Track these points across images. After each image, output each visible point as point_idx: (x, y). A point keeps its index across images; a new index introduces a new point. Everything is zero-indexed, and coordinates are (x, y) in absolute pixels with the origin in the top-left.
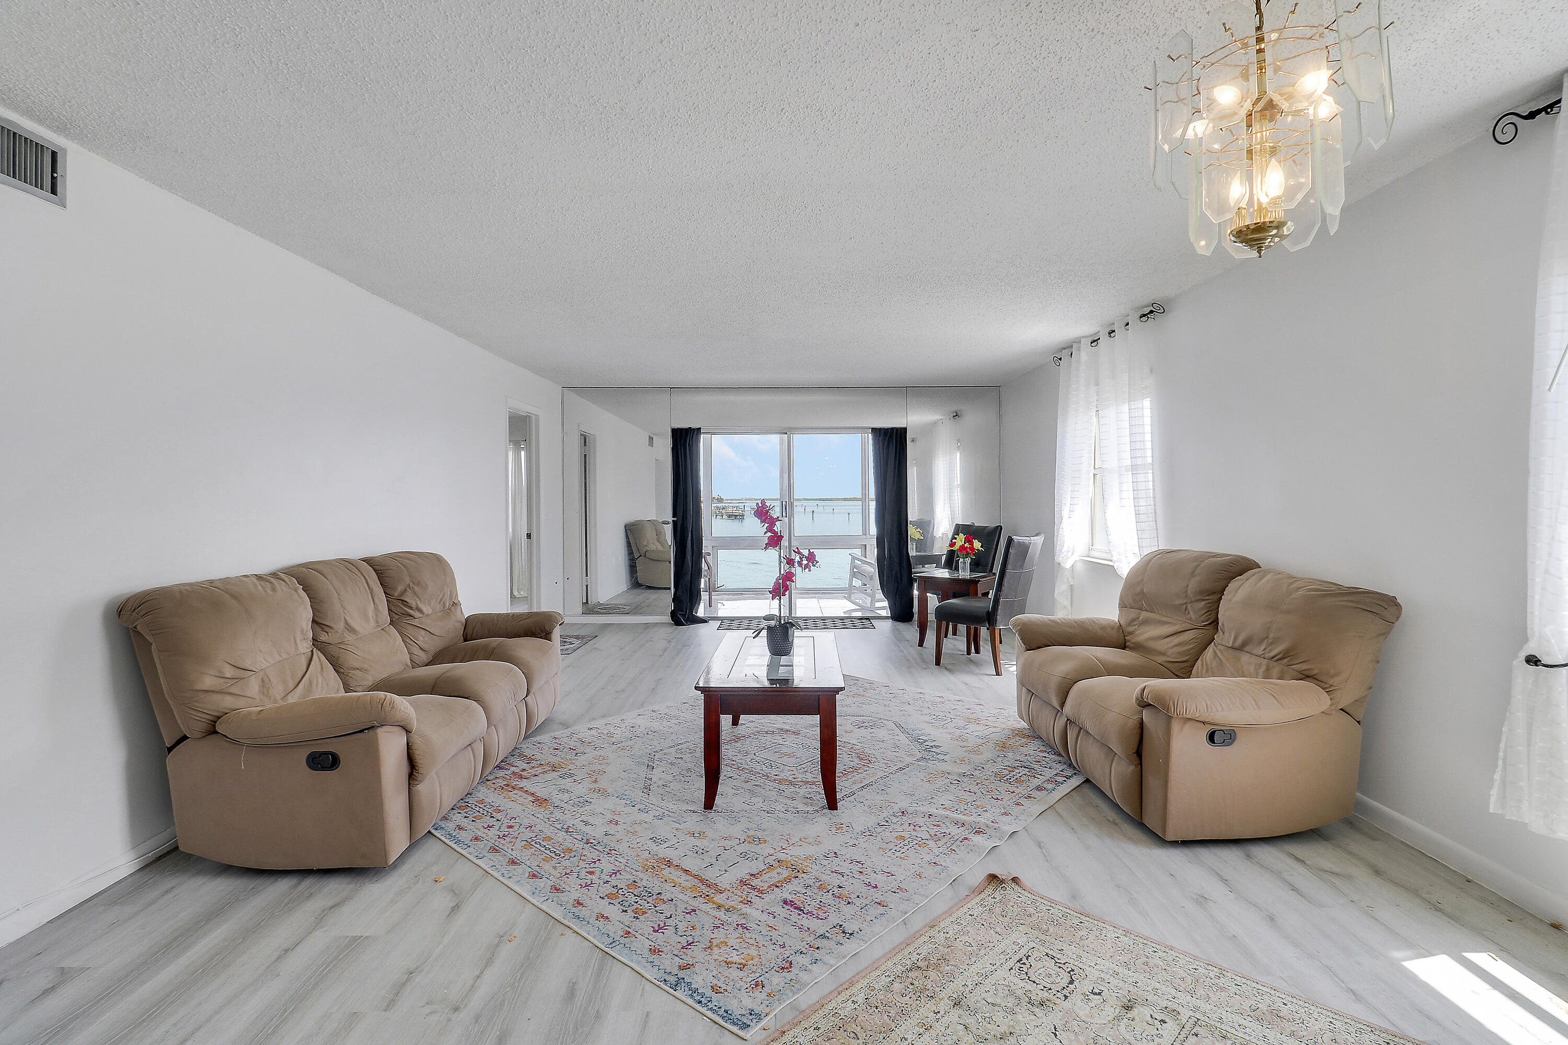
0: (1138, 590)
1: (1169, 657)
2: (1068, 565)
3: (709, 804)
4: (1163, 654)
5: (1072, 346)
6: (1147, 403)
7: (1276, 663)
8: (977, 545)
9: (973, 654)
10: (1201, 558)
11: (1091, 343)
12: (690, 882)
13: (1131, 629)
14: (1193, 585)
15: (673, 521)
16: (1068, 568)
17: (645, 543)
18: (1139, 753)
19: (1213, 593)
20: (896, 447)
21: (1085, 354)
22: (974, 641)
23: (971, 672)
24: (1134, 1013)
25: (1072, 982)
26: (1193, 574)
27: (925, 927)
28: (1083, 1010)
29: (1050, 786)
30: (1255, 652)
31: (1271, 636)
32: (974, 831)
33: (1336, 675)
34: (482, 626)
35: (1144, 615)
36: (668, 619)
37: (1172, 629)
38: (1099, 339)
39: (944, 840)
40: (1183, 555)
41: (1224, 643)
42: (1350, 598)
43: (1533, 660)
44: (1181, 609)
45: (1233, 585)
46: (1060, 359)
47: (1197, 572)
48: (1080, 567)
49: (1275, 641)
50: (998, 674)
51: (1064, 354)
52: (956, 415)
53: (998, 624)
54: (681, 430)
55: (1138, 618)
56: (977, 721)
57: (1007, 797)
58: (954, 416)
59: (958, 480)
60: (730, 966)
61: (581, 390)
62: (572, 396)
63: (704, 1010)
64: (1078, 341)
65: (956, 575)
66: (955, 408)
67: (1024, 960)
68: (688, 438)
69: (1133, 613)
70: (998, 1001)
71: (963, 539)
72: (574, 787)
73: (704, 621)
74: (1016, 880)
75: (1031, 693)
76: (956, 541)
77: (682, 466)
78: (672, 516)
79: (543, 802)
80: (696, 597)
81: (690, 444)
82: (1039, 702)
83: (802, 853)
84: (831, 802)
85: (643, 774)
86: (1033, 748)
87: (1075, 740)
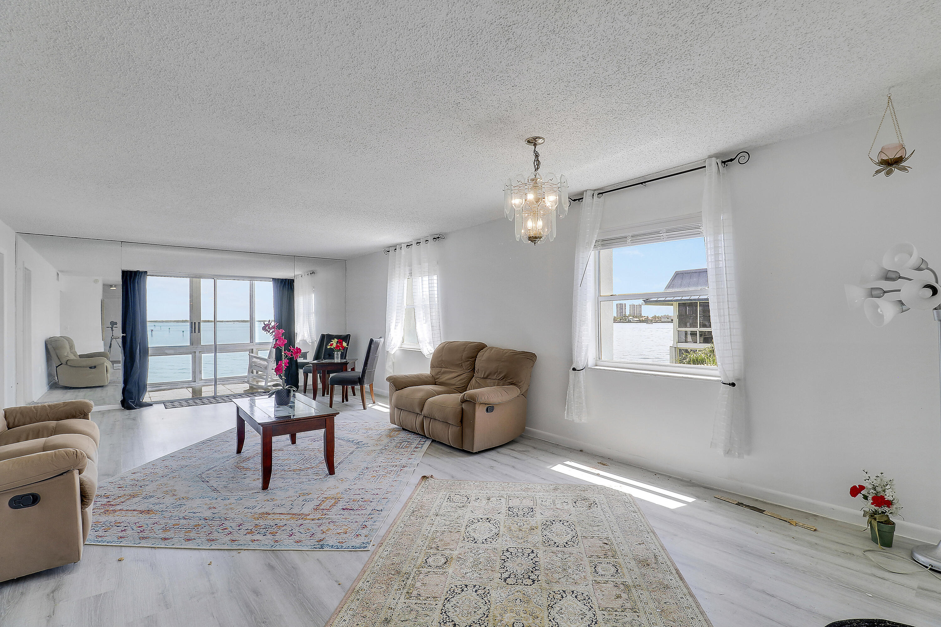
0: (440, 359)
1: (456, 386)
2: (392, 352)
3: (265, 486)
4: (454, 385)
5: (396, 246)
6: (435, 277)
7: (501, 381)
8: (343, 344)
9: (345, 402)
10: (466, 344)
12: (288, 517)
13: (437, 377)
14: (465, 354)
15: (123, 336)
16: (392, 354)
17: (66, 354)
18: (462, 421)
19: (473, 358)
20: (289, 288)
21: (404, 251)
22: (345, 397)
23: (350, 410)
24: (491, 500)
25: (468, 499)
26: (464, 351)
27: (408, 500)
28: (476, 504)
29: (420, 446)
30: (492, 378)
31: (499, 371)
32: (402, 467)
33: (521, 382)
34: (23, 416)
35: (443, 369)
36: (119, 406)
37: (456, 375)
39: (392, 473)
40: (459, 343)
41: (479, 377)
42: (523, 355)
43: (574, 369)
44: (460, 366)
45: (480, 354)
46: (389, 251)
47: (465, 350)
48: (398, 353)
49: (500, 373)
50: (365, 409)
51: (392, 249)
52: (313, 273)
53: (366, 382)
54: (127, 272)
55: (441, 372)
56: (370, 429)
57: (406, 453)
58: (311, 273)
59: (313, 309)
60: (340, 534)
61: (26, 235)
62: (20, 239)
63: (342, 549)
64: (400, 244)
65: (334, 361)
66: (313, 268)
67: (450, 498)
68: (137, 278)
69: (438, 370)
70: (449, 510)
71: (334, 342)
72: (161, 501)
73: (150, 405)
74: (432, 476)
75: (401, 410)
76: (330, 344)
77: (131, 296)
78: (122, 333)
79: (148, 512)
80: (141, 388)
81: (138, 282)
82: (406, 413)
83: (333, 492)
84: (331, 471)
85: (204, 485)
86: (403, 434)
87: (428, 425)
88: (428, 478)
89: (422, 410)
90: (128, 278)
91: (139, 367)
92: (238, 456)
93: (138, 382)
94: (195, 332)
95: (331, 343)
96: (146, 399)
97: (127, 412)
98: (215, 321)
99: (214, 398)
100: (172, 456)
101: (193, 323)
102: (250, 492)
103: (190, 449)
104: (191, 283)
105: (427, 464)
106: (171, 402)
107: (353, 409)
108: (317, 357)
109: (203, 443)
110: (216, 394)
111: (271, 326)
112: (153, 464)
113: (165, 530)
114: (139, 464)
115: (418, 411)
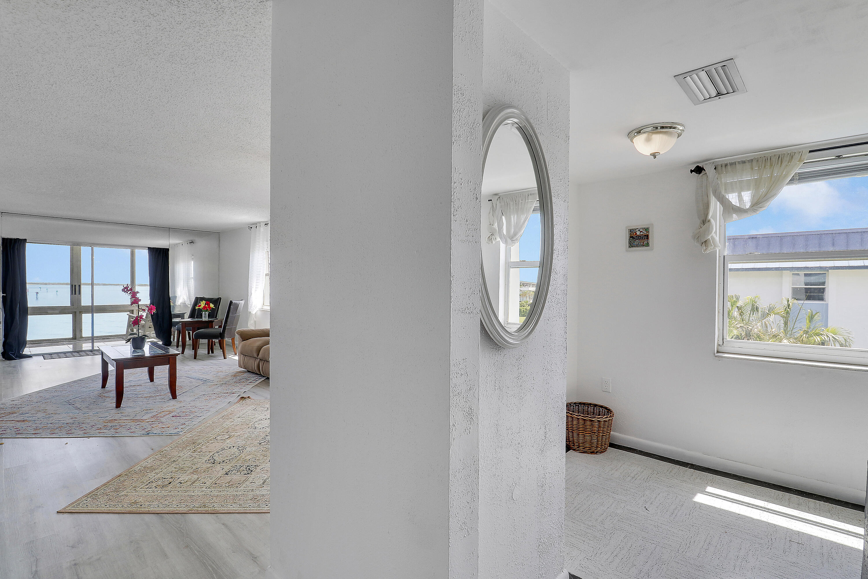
2: (254, 313)
3: (118, 406)
5: (256, 224)
8: (212, 305)
9: (212, 354)
11: (265, 224)
12: (130, 421)
15: (3, 296)
16: (254, 314)
20: (163, 257)
21: (262, 228)
22: (211, 349)
23: (212, 359)
27: (224, 410)
29: (254, 382)
32: (232, 393)
38: (268, 224)
39: (222, 397)
46: (251, 228)
48: (259, 313)
50: (225, 358)
51: (254, 226)
52: (192, 242)
53: (225, 338)
54: (7, 239)
57: (241, 386)
58: (190, 243)
59: (192, 275)
60: (164, 428)
63: (162, 435)
64: (260, 223)
65: (202, 320)
66: (191, 238)
67: (255, 409)
68: (17, 245)
70: (250, 415)
71: (203, 304)
72: (35, 415)
73: (29, 356)
74: (249, 397)
75: (245, 356)
76: (198, 305)
77: (11, 261)
78: (2, 293)
79: (23, 421)
80: (22, 343)
81: (17, 249)
82: (248, 358)
83: (170, 409)
84: (174, 396)
85: (71, 407)
86: (247, 375)
87: (262, 366)
88: (245, 398)
89: (258, 355)
90: (8, 245)
91: (19, 324)
92: (103, 389)
93: (18, 337)
94: (75, 294)
95: (200, 304)
96: (27, 351)
97: (8, 362)
98: (92, 284)
99: (91, 351)
100: (46, 390)
101: (74, 286)
102: (106, 409)
103: (62, 386)
104: (72, 250)
105: (252, 392)
106: (49, 355)
107: (215, 359)
108: (192, 316)
109: (74, 382)
110: (94, 348)
111: (129, 289)
112: (30, 395)
113: (36, 429)
114: (17, 395)
115: (255, 356)
